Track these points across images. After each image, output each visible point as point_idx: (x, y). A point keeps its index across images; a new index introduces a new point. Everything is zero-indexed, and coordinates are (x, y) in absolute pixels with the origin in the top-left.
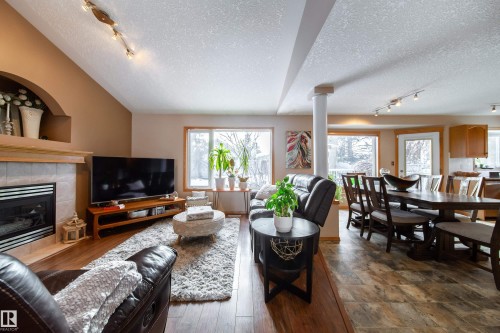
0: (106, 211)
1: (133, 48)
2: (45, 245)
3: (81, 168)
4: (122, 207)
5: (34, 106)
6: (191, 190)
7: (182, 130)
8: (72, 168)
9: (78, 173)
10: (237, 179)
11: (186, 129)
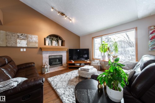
0: (70, 62)
1: (71, 19)
2: (60, 68)
3: (67, 52)
4: (73, 62)
5: (60, 39)
6: (94, 59)
7: (91, 38)
8: (66, 52)
9: (67, 53)
10: (112, 57)
11: (93, 38)
